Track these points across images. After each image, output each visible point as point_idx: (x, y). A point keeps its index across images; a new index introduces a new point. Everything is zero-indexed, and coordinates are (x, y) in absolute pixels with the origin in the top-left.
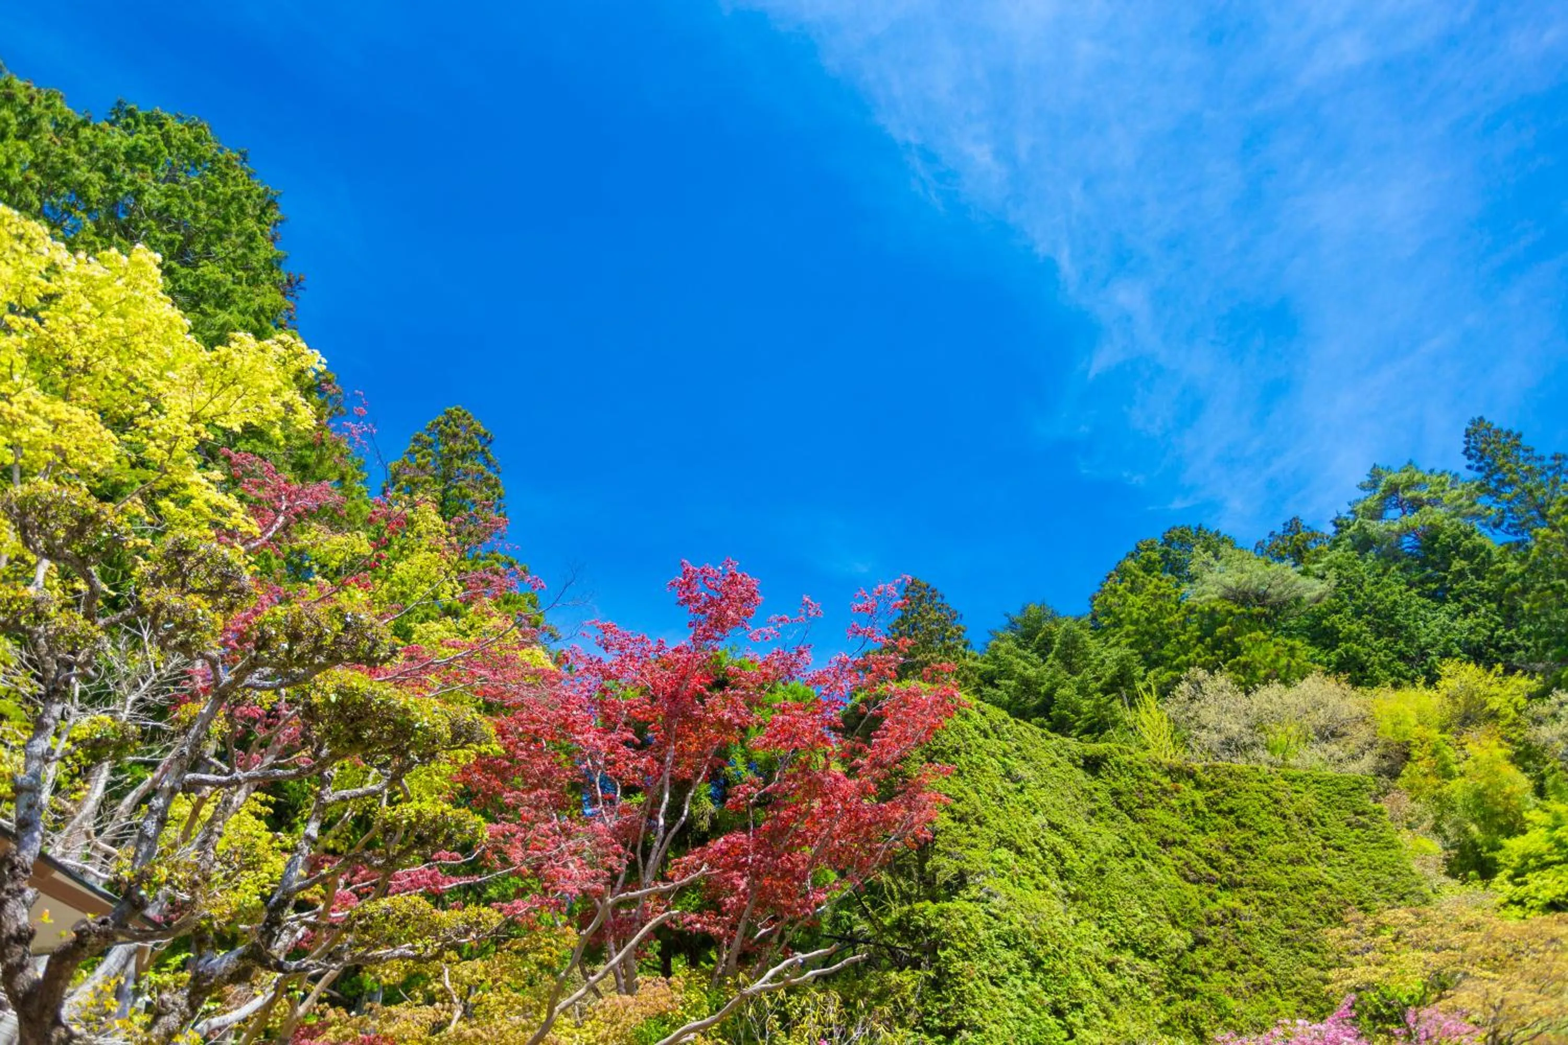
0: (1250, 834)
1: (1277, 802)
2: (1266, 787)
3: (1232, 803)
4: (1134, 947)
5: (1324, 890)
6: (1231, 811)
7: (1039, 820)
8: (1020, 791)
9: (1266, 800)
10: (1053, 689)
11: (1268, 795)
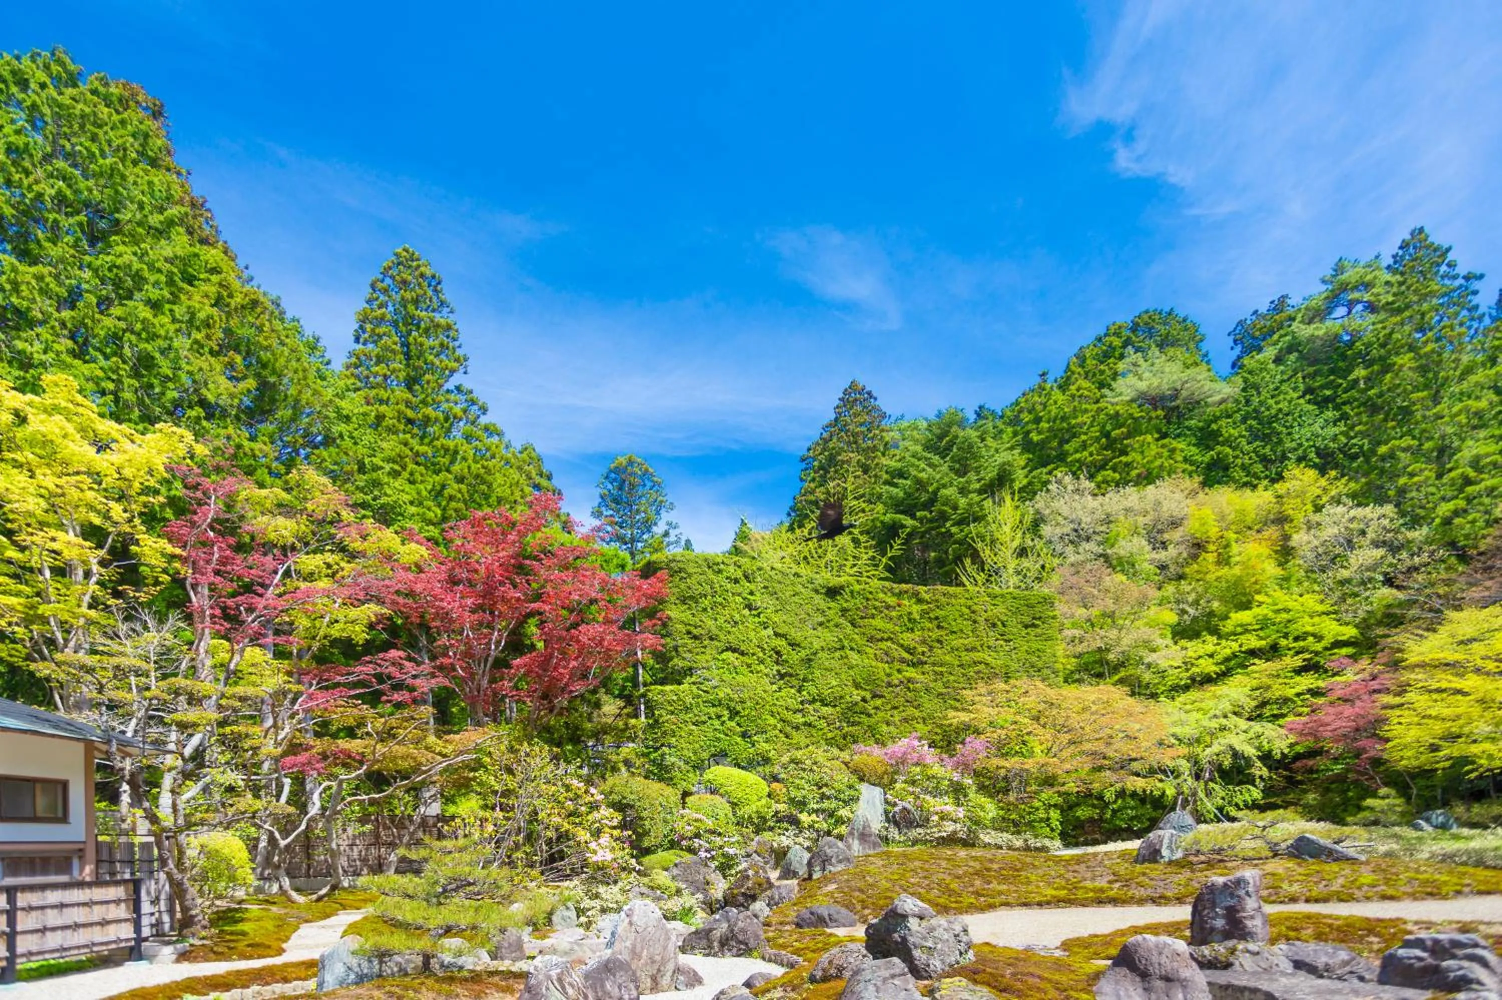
0: (943, 633)
1: (974, 612)
2: (970, 603)
3: (940, 613)
4: (822, 701)
5: (982, 667)
6: (937, 618)
7: (770, 631)
8: (758, 615)
9: (967, 611)
10: (938, 489)
11: (969, 608)
